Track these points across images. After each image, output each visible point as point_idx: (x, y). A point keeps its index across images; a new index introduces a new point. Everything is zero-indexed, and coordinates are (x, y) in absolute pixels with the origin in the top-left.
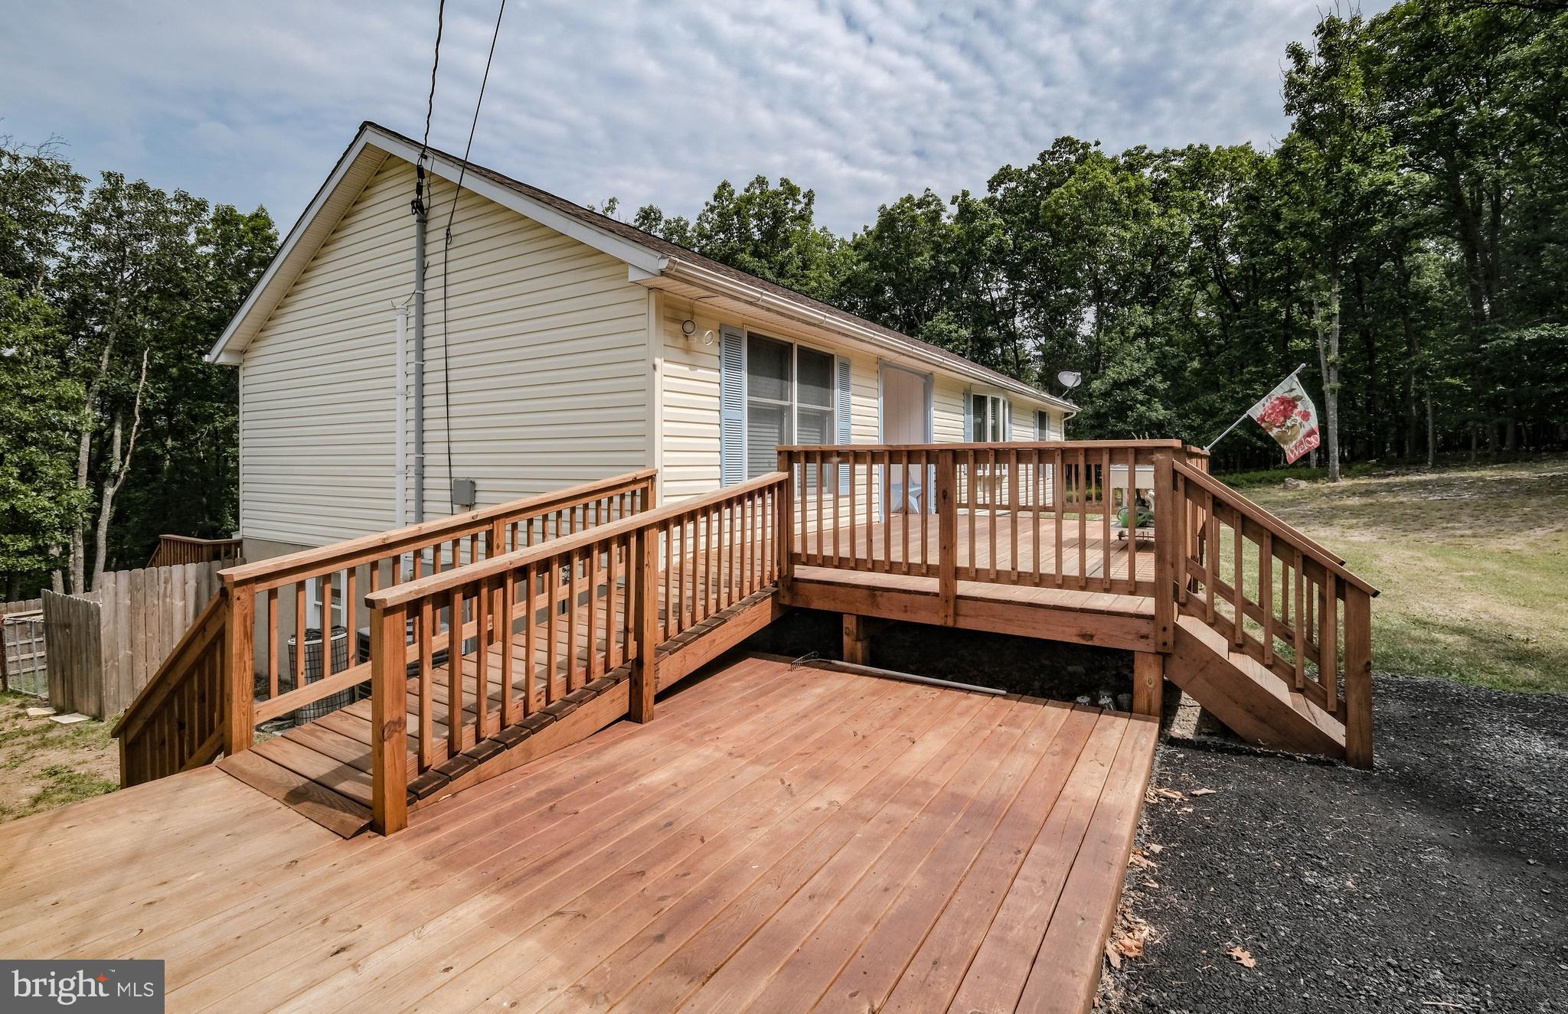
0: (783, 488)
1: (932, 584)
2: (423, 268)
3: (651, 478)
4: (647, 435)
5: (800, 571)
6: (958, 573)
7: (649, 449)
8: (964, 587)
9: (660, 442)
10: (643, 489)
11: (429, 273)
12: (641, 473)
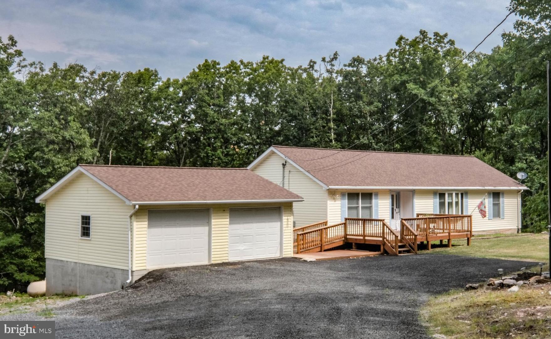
0: (345, 224)
1: (362, 238)
2: (284, 177)
3: (327, 222)
4: (326, 215)
5: (348, 237)
6: (365, 236)
7: (327, 217)
8: (366, 238)
9: (328, 216)
10: (326, 223)
11: (285, 178)
12: (325, 221)
